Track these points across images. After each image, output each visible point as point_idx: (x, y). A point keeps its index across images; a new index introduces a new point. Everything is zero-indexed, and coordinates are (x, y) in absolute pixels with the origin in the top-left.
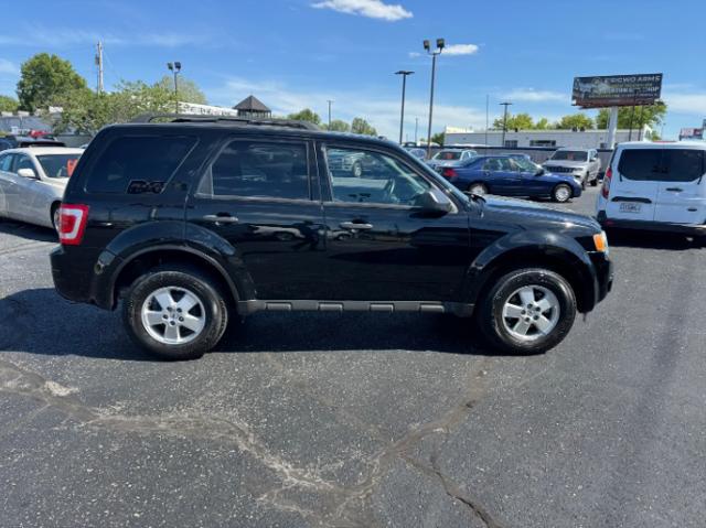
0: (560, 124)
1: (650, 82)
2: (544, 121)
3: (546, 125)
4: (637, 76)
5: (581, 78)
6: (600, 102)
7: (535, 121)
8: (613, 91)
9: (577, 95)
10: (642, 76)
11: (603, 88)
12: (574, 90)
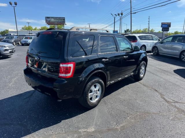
0: (41, 29)
1: (63, 19)
2: (36, 28)
3: (37, 29)
4: (60, 18)
5: (47, 17)
6: (53, 23)
7: (34, 28)
8: (55, 21)
9: (47, 22)
10: (61, 18)
11: (53, 20)
12: (46, 20)
